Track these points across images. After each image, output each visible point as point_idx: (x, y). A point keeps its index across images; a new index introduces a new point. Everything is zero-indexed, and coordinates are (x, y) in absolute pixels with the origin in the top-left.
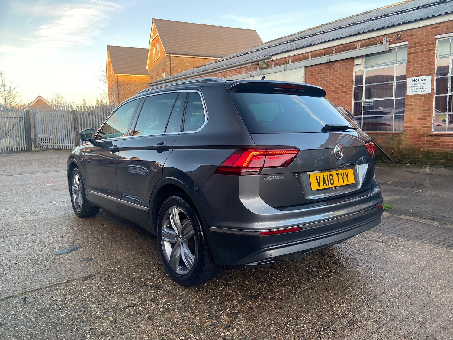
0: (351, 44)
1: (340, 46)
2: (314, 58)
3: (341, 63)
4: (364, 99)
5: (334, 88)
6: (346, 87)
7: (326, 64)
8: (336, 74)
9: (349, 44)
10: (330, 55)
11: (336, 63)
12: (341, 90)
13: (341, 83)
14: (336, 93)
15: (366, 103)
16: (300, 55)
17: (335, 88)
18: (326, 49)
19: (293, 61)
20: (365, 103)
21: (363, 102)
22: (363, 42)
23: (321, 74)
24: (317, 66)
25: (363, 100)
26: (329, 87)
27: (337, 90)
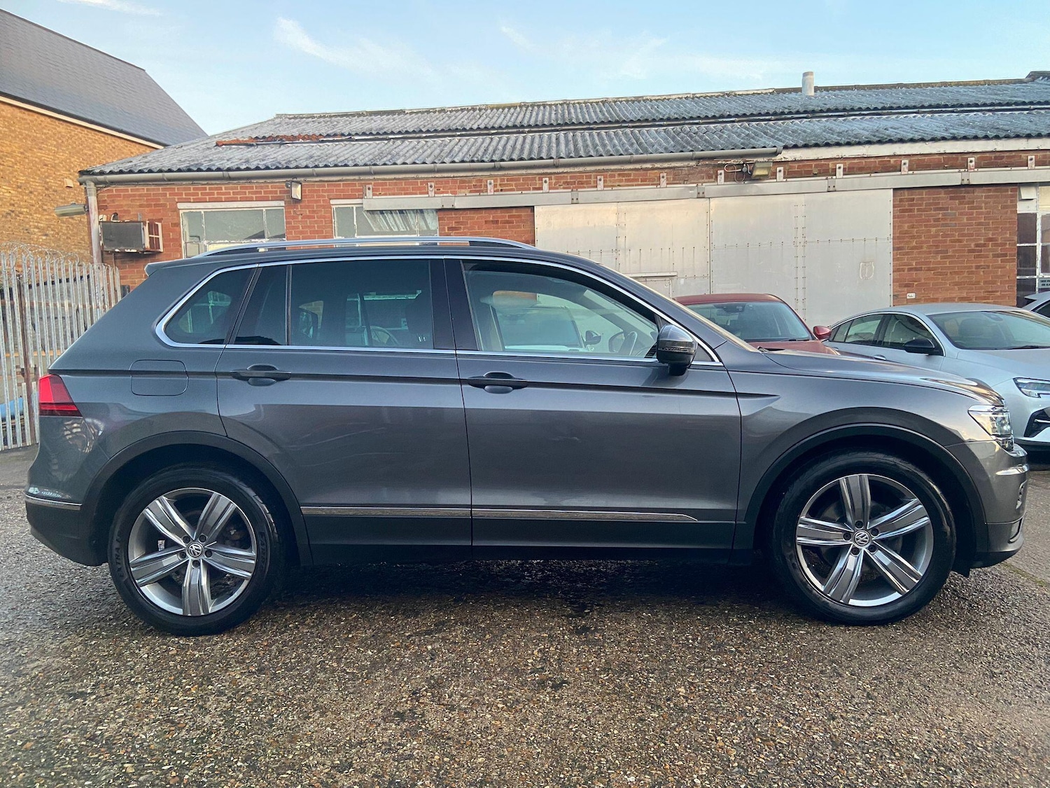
0: (1014, 154)
1: (988, 155)
2: (915, 172)
3: (990, 191)
4: (1039, 273)
5: (973, 246)
6: (1003, 245)
7: (951, 189)
8: (978, 214)
9: (1008, 154)
10: (962, 170)
11: (977, 189)
12: (990, 250)
13: (990, 236)
14: (978, 256)
15: (1045, 281)
16: (872, 160)
17: (977, 245)
18: (950, 156)
19: (848, 171)
20: (1042, 281)
21: (1037, 280)
22: (1040, 154)
23: (936, 209)
24: (924, 191)
25: (1037, 274)
26: (960, 241)
27: (981, 251)
